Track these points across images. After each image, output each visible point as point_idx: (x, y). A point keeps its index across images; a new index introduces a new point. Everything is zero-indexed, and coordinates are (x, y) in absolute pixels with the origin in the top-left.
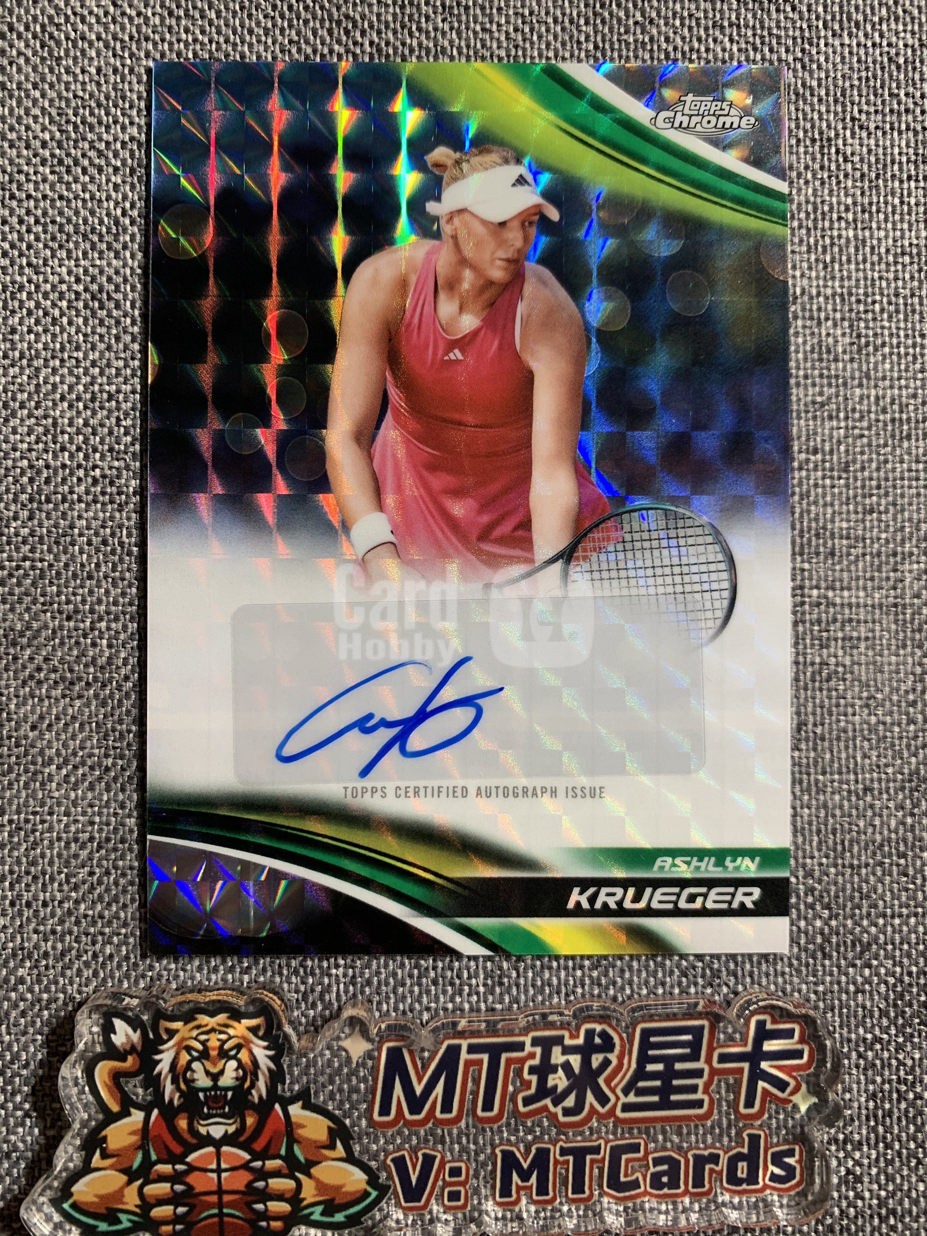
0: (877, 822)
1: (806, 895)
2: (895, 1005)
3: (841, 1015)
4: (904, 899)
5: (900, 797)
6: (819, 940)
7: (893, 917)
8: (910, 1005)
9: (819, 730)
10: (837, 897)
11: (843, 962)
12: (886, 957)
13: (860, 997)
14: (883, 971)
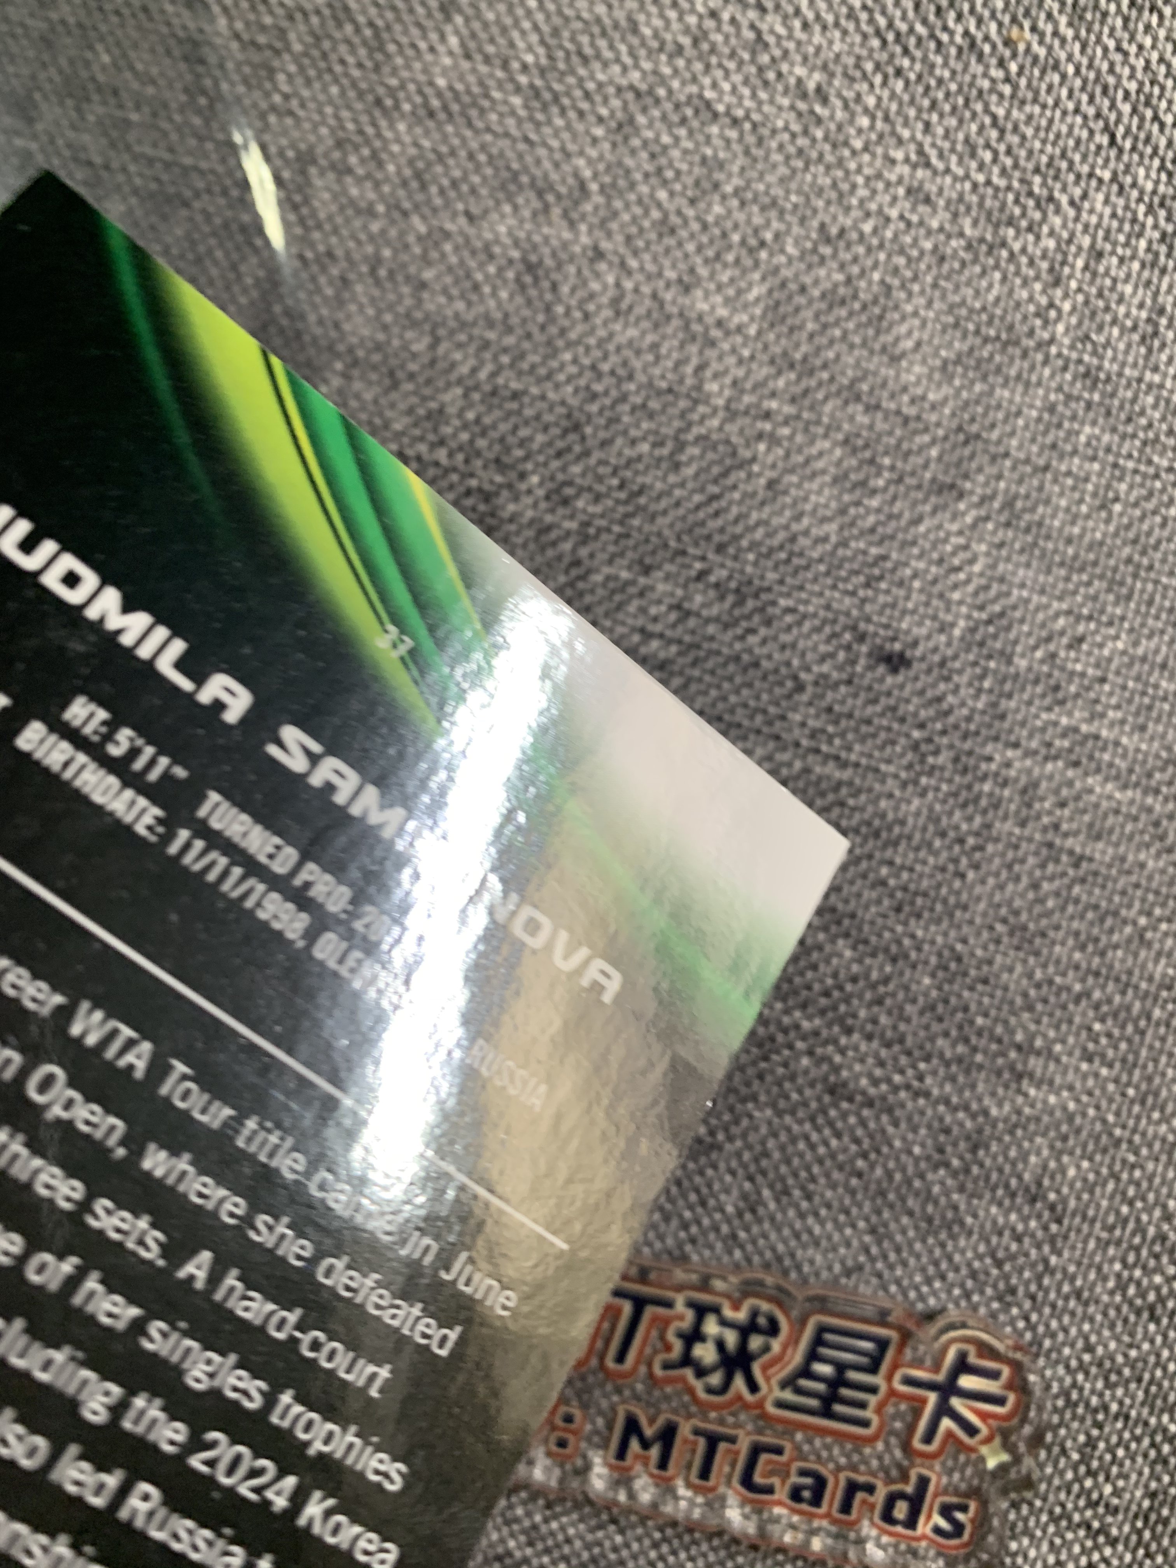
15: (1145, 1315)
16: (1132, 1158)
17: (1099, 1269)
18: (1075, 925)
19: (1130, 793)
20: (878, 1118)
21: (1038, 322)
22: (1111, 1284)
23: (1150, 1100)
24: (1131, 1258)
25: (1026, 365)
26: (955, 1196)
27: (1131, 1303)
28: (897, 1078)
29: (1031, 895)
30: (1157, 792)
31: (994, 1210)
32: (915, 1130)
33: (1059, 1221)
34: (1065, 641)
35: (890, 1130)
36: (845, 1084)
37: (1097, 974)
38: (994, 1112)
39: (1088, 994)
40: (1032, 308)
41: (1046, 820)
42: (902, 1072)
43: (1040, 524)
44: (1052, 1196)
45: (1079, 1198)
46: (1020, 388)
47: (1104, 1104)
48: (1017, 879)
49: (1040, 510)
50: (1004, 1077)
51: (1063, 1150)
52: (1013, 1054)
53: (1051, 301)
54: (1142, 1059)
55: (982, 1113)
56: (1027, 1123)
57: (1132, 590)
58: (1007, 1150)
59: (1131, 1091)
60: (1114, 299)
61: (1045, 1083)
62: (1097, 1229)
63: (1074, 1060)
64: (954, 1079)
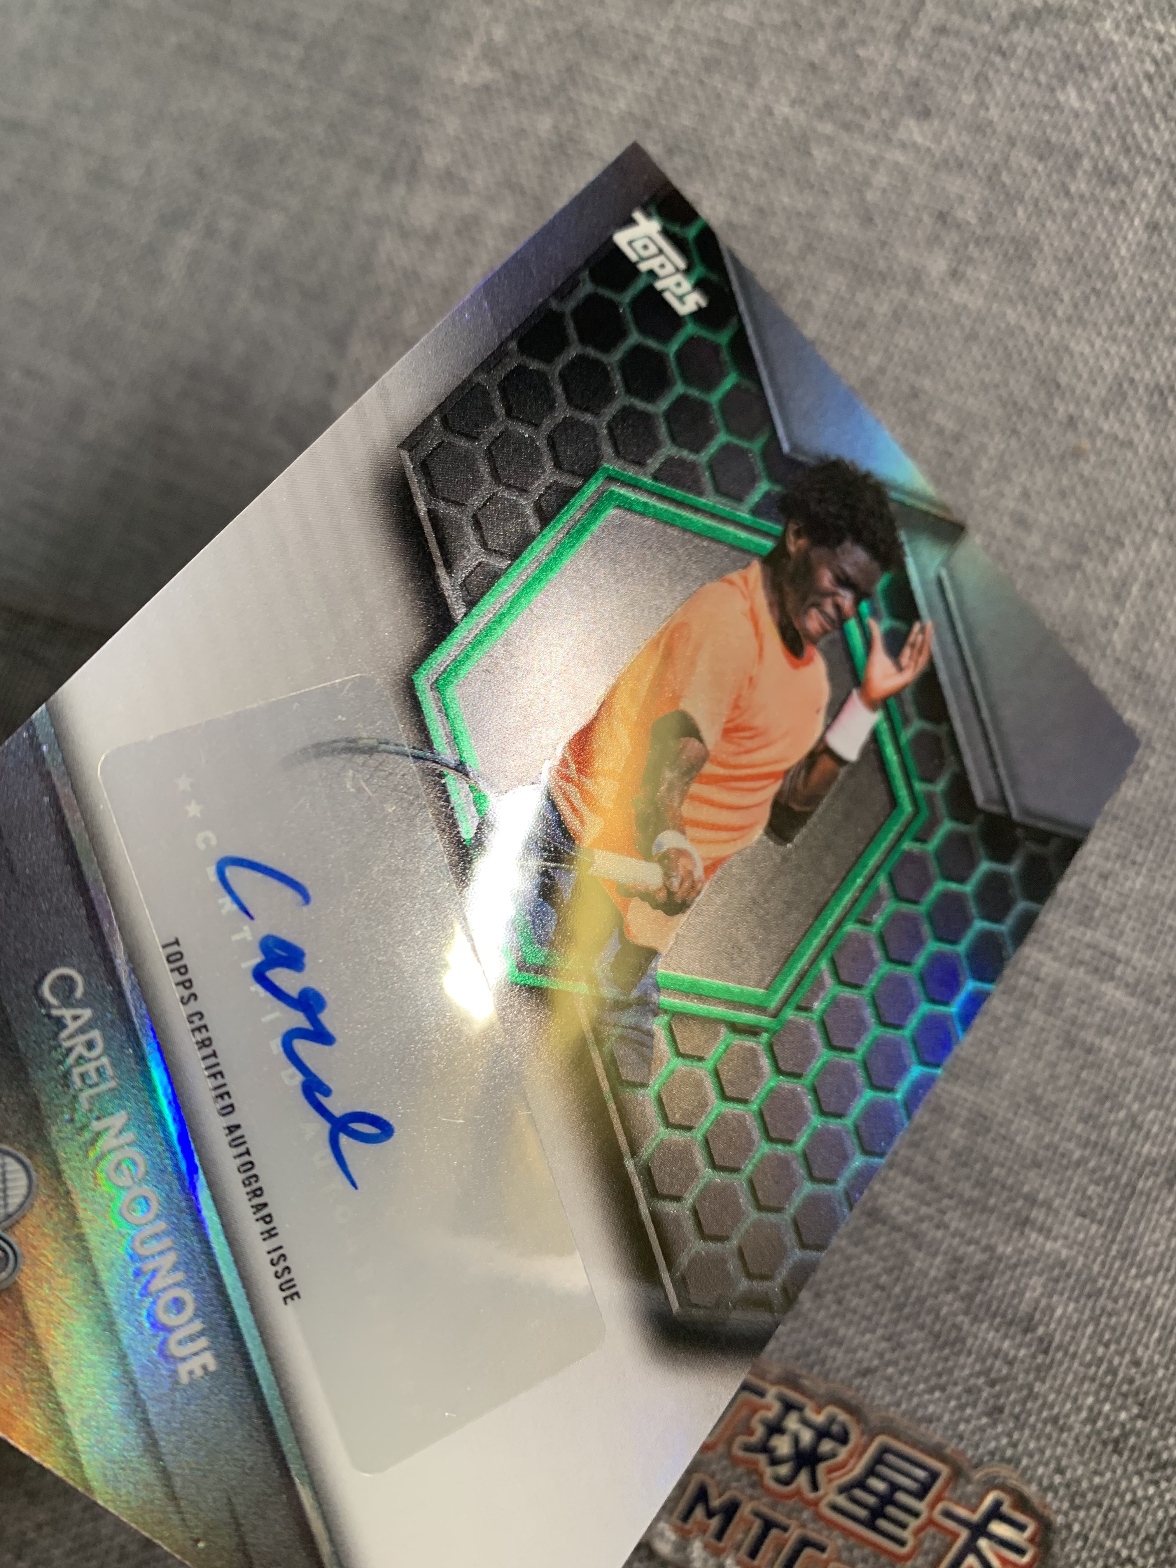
15: (1111, 1447)
16: (1110, 1306)
17: (1076, 1399)
18: (1080, 1103)
19: (1134, 1001)
20: (904, 1242)
22: (1084, 1414)
23: (1128, 1259)
24: (1103, 1393)
26: (960, 1318)
27: (1099, 1433)
28: (924, 1210)
29: (1047, 1073)
30: (1157, 1002)
31: (991, 1335)
32: (935, 1255)
33: (1046, 1352)
35: (913, 1253)
37: (1096, 1144)
38: (1000, 1249)
39: (1087, 1161)
40: (1095, 619)
41: (1065, 1014)
42: (928, 1204)
44: (1041, 1330)
45: (1064, 1334)
47: (1091, 1257)
48: (1039, 1058)
50: (1012, 1221)
51: (1054, 1291)
52: (1020, 1203)
53: (1110, 615)
54: (1125, 1222)
55: (990, 1248)
56: (1027, 1263)
57: (1152, 842)
58: (1008, 1283)
59: (1115, 1248)
60: (1158, 620)
61: (1045, 1231)
62: (1076, 1364)
63: (1070, 1214)
64: (970, 1216)
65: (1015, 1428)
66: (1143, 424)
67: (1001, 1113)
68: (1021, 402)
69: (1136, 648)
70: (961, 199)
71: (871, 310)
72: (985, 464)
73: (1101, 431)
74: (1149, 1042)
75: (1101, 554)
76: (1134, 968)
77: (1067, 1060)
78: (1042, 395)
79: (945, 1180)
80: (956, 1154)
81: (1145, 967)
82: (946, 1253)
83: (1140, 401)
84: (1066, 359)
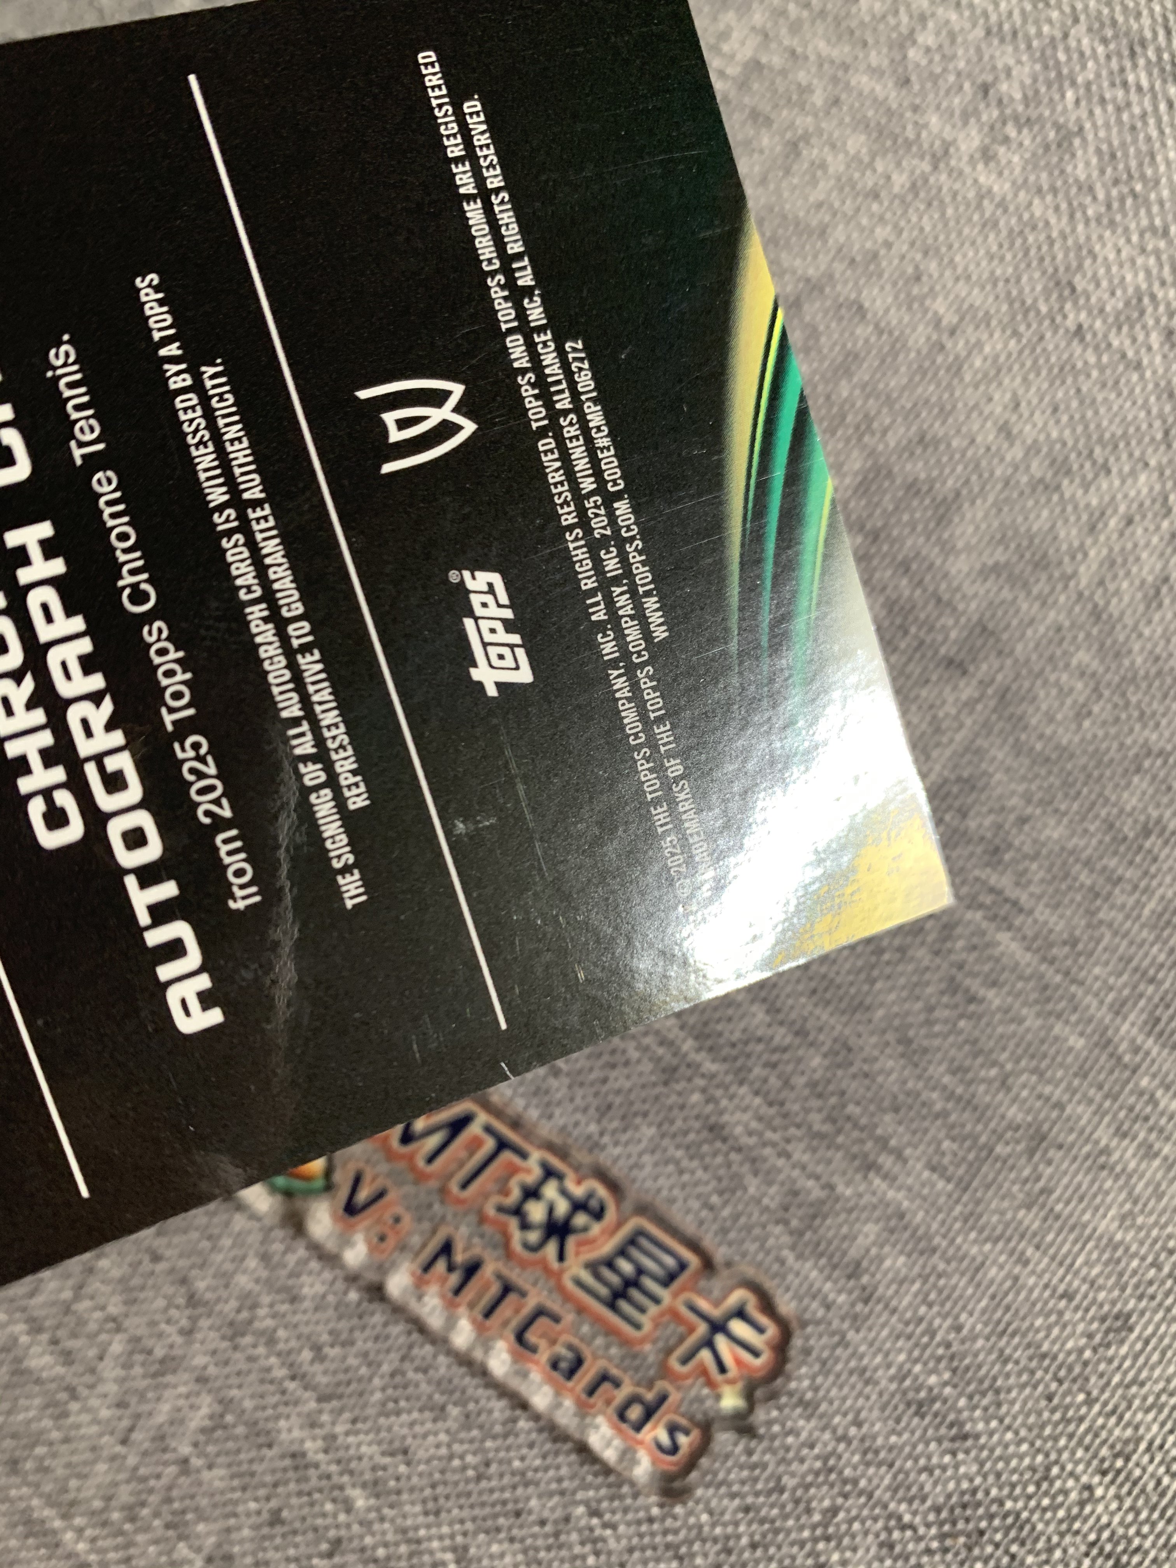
0: (1056, 1331)
1: (939, 1345)
2: (952, 1510)
3: (895, 1477)
4: (1032, 1419)
5: (1095, 1325)
6: (923, 1394)
7: (1009, 1428)
8: (967, 1520)
9: (1059, 1207)
10: (967, 1369)
11: (930, 1432)
12: (976, 1459)
13: (924, 1477)
14: (962, 1470)
15: (913, 1408)
16: (941, 1266)
17: (887, 1354)
18: (953, 1053)
19: (1028, 956)
20: (741, 1164)
21: (1067, 559)
22: (892, 1371)
23: (971, 1222)
24: (916, 1353)
25: (1047, 590)
26: (786, 1253)
27: (905, 1393)
28: (769, 1135)
29: (923, 1016)
30: (1052, 962)
31: (814, 1274)
32: (770, 1184)
33: (866, 1301)
34: (1012, 817)
35: (748, 1178)
36: (723, 1127)
37: (960, 1099)
38: (840, 1188)
39: (948, 1115)
40: (1064, 547)
41: (953, 957)
42: (774, 1130)
43: (1021, 718)
44: (865, 1279)
45: (888, 1287)
46: (1037, 606)
47: (932, 1213)
48: (918, 998)
49: (1024, 705)
50: (857, 1163)
51: (887, 1241)
52: (869, 1145)
53: (1082, 545)
54: (975, 1184)
55: (831, 1187)
56: (864, 1208)
57: (1079, 793)
58: (840, 1226)
59: (958, 1209)
60: (1131, 559)
61: (889, 1178)
62: (894, 1319)
63: (919, 1166)
64: (814, 1150)
65: (820, 1372)
66: (1156, 346)
67: (867, 1049)
68: (1029, 301)
69: (1101, 583)
70: (1008, 71)
71: (889, 178)
72: (978, 363)
73: (1109, 345)
74: (1036, 1002)
75: (1084, 478)
76: (1036, 921)
77: (947, 1006)
78: (1054, 296)
79: (796, 1107)
80: (812, 1085)
81: (1046, 923)
82: (782, 1184)
83: (1157, 321)
84: (1088, 262)
